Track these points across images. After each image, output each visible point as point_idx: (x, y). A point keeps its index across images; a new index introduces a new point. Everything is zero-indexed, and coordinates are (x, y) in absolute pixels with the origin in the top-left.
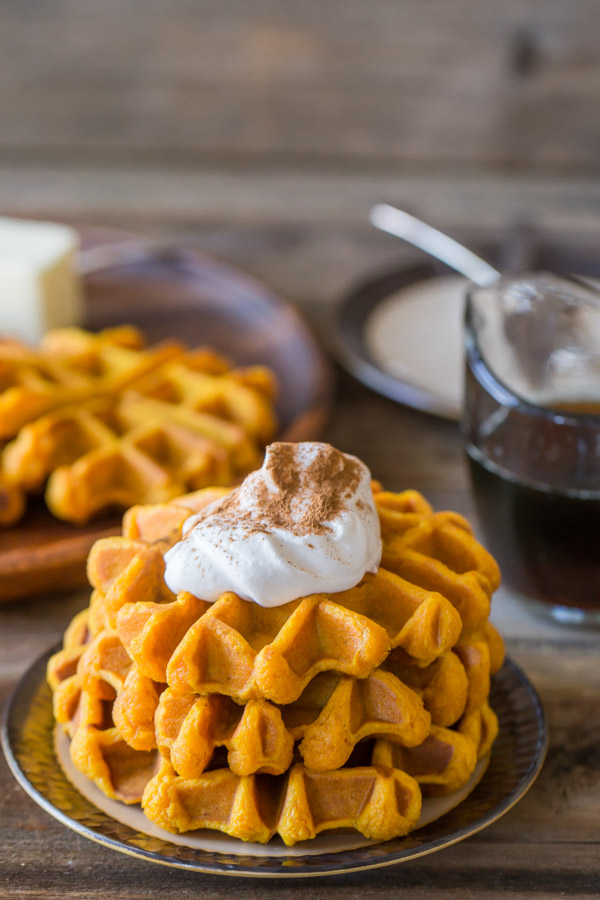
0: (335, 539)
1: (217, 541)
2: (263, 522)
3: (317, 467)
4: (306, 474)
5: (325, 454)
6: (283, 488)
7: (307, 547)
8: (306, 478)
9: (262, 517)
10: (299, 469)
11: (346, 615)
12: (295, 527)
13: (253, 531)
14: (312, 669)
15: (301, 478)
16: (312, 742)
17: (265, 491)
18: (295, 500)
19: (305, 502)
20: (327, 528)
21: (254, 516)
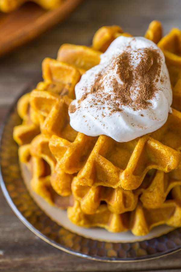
0: (153, 108)
1: (96, 116)
2: (117, 102)
3: (141, 68)
4: (136, 72)
5: (144, 60)
6: (125, 82)
7: (140, 116)
8: (136, 74)
9: (116, 98)
10: (132, 69)
11: (161, 148)
12: (133, 103)
13: (114, 111)
14: (145, 170)
15: (134, 74)
16: (147, 200)
17: (116, 83)
18: (132, 88)
19: (137, 89)
20: (149, 103)
21: (112, 97)
